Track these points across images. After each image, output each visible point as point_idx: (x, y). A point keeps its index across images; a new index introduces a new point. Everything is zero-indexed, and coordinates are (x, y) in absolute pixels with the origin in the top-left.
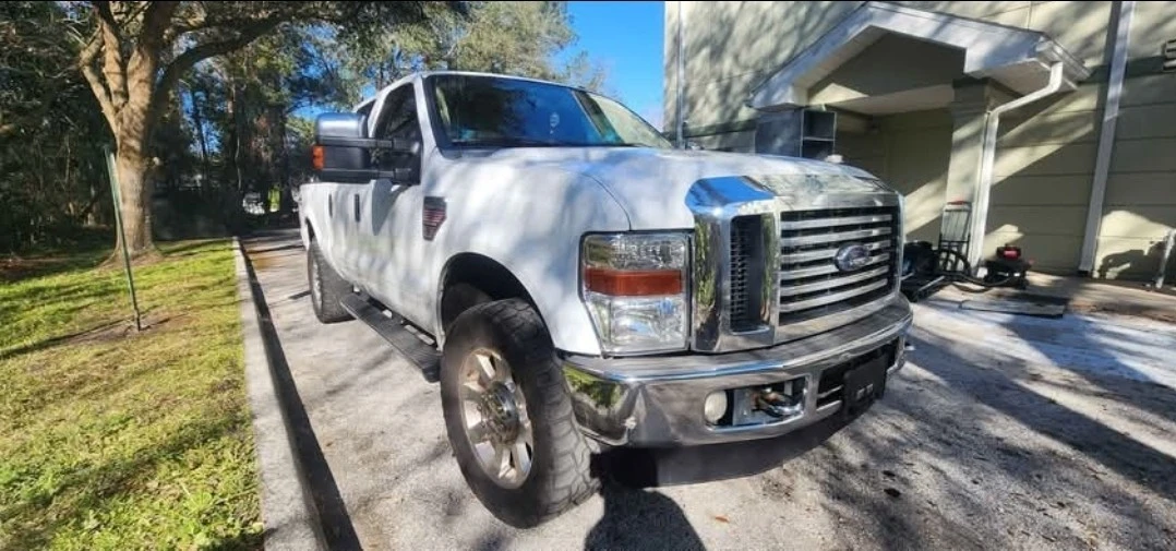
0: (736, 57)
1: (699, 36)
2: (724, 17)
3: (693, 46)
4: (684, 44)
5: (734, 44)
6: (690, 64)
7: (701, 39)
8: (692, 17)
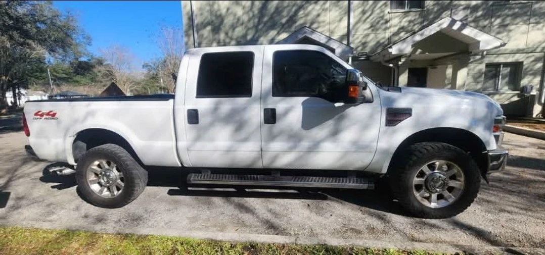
0: (227, 34)
1: (204, 20)
2: (218, 13)
3: (202, 23)
4: (196, 22)
5: (224, 27)
6: (201, 32)
7: (206, 21)
8: (200, 9)
